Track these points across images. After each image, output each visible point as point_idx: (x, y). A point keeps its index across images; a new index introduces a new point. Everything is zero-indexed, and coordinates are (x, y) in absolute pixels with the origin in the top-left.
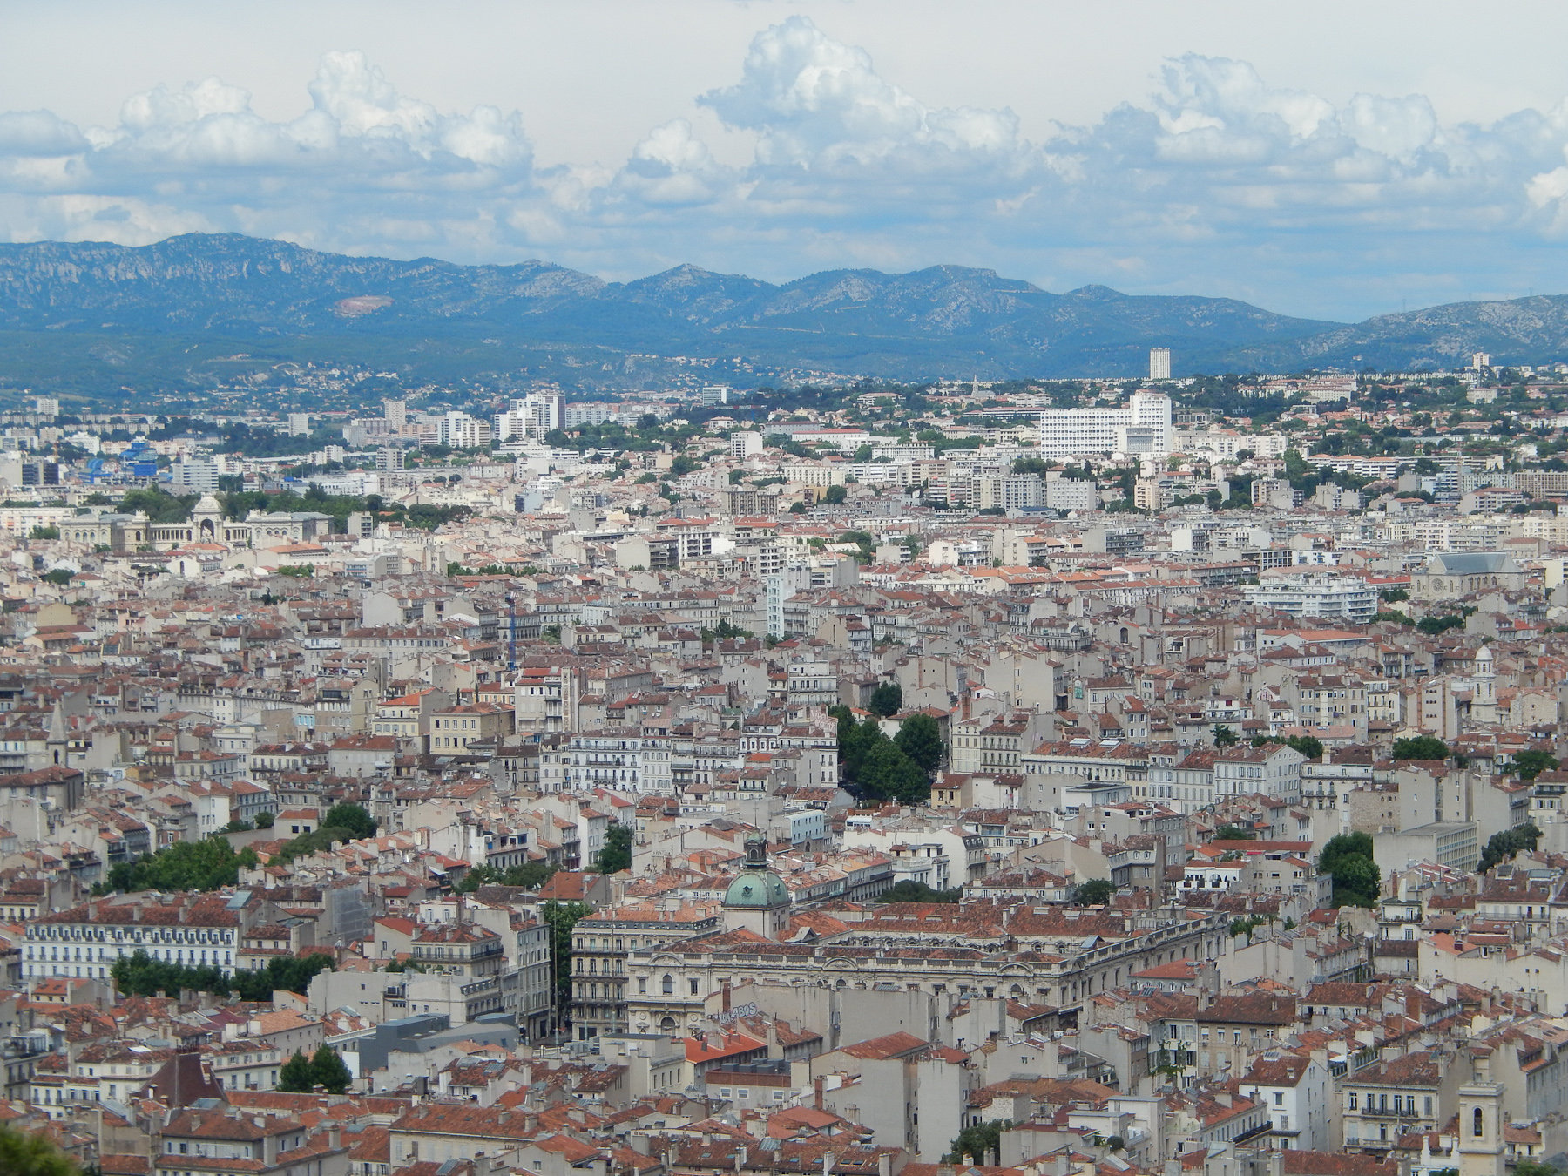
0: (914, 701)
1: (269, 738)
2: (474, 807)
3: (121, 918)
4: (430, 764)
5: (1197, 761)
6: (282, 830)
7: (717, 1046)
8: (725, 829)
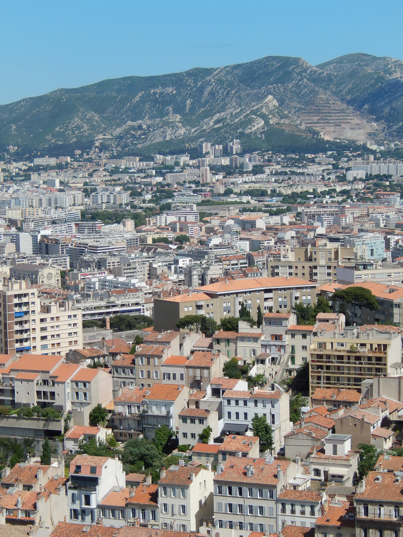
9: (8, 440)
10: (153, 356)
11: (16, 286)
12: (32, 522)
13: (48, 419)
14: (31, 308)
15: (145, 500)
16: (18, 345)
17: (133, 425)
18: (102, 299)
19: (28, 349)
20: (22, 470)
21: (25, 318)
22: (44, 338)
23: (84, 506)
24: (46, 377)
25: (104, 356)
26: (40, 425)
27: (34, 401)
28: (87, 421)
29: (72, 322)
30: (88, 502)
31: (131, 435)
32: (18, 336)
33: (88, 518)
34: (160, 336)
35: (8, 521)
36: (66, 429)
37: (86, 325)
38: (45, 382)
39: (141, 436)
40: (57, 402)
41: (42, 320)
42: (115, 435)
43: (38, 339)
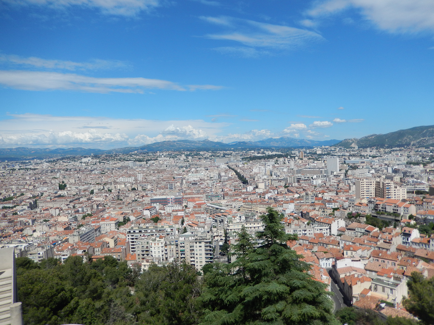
0: (65, 182)
1: (17, 189)
2: (32, 193)
3: (3, 204)
4: (29, 190)
5: (83, 185)
6: (17, 195)
7: (45, 209)
8: (50, 193)
9: (384, 221)
10: (429, 202)
11: (387, 181)
12: (391, 243)
13: (396, 216)
14: (391, 187)
15: (426, 242)
16: (387, 196)
17: (422, 221)
18: (413, 186)
19: (390, 198)
20: (388, 229)
21: (389, 189)
22: (395, 195)
23: (406, 241)
24: (395, 205)
25: (413, 201)
26: (394, 218)
27: (392, 211)
28: (408, 218)
29: (404, 191)
30: (408, 240)
31: (421, 224)
32: (387, 194)
33: (408, 245)
34: (431, 197)
35: (384, 242)
36: (401, 220)
37: (408, 192)
38: (395, 206)
39: (425, 224)
40: (399, 212)
41: (394, 190)
42: (416, 223)
43: (393, 195)
